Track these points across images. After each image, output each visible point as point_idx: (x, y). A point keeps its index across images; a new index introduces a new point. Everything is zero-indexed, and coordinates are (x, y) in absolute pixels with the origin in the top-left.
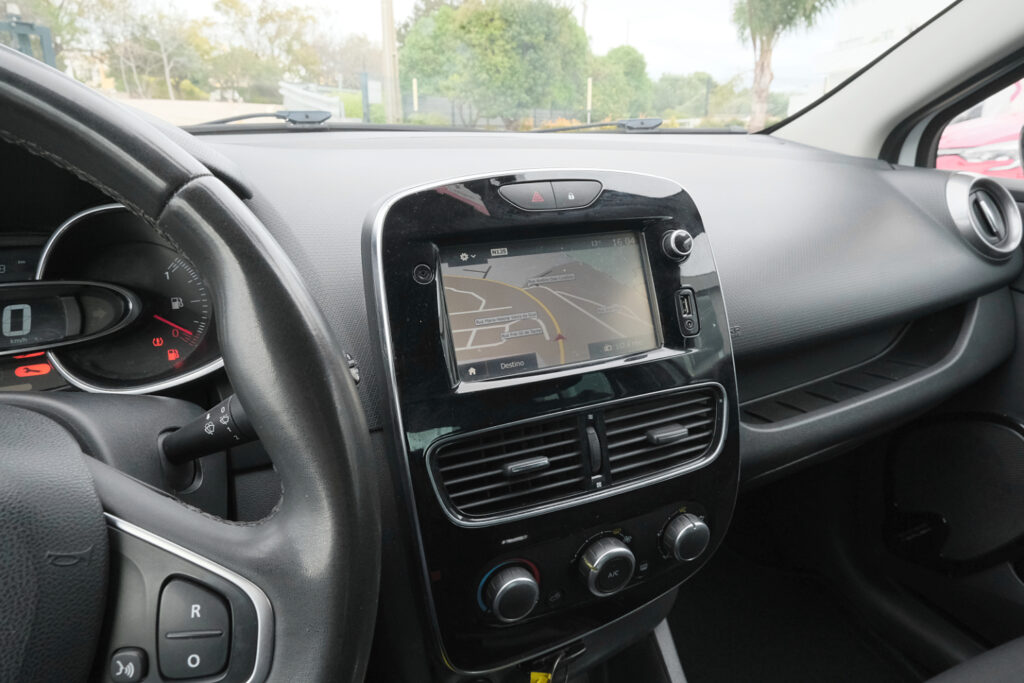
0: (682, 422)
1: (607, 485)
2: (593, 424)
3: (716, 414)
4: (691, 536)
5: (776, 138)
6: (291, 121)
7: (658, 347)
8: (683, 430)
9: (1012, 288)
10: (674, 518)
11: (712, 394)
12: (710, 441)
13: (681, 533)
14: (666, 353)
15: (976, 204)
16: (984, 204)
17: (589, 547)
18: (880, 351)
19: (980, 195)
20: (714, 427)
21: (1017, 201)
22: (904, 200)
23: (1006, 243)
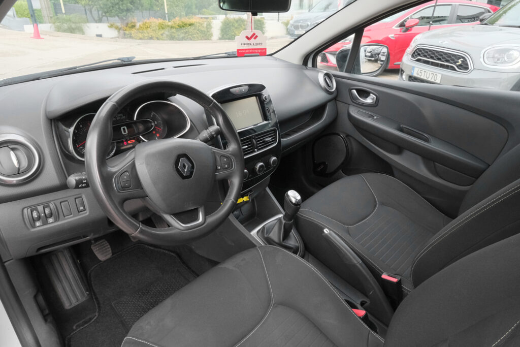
0: (270, 137)
1: (258, 151)
2: (254, 138)
3: (275, 135)
4: (274, 161)
5: (274, 57)
6: (122, 61)
7: (263, 121)
8: (270, 138)
9: (336, 100)
10: (270, 158)
11: (275, 130)
12: (275, 141)
13: (272, 161)
14: (265, 122)
15: (325, 79)
16: (327, 79)
17: (256, 164)
18: (307, 119)
19: (326, 77)
20: (275, 138)
21: (334, 77)
22: (309, 79)
23: (332, 89)
